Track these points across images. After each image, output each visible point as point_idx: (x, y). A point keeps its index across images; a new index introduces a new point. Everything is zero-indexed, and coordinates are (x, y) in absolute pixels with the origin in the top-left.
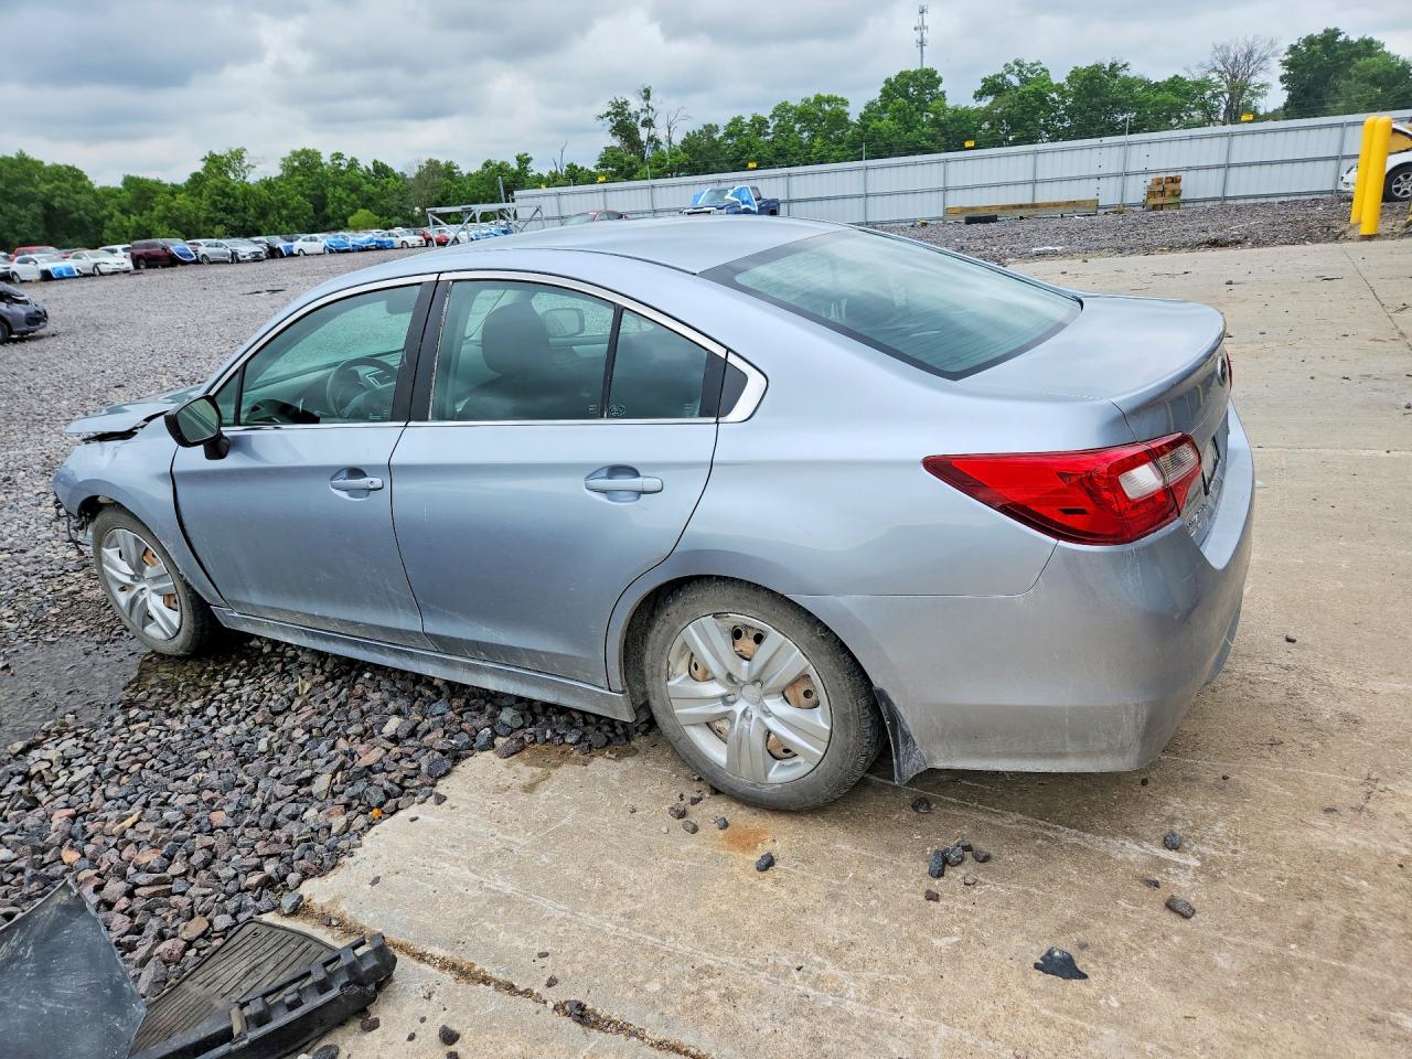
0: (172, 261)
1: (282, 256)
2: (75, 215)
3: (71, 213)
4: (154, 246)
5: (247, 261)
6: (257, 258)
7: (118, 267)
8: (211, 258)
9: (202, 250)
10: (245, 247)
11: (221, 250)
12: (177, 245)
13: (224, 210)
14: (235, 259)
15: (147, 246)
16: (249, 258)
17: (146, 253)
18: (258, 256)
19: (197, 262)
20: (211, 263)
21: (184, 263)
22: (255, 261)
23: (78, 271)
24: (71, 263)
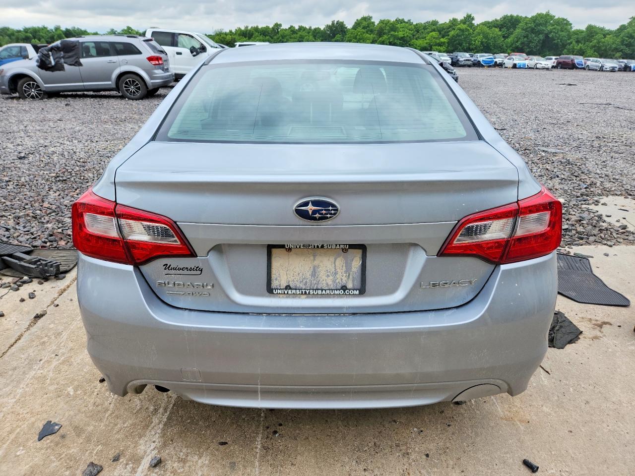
0: (573, 66)
1: (630, 71)
2: (556, 41)
3: (555, 40)
4: (568, 58)
5: (607, 71)
6: (613, 70)
7: (545, 66)
8: (591, 67)
9: (589, 63)
10: (609, 64)
11: (597, 64)
12: (578, 59)
13: (626, 45)
14: (601, 69)
15: (565, 58)
16: (608, 69)
17: (564, 62)
18: (614, 69)
19: (584, 69)
20: (589, 70)
21: (577, 68)
22: (611, 71)
23: (528, 66)
24: (527, 62)
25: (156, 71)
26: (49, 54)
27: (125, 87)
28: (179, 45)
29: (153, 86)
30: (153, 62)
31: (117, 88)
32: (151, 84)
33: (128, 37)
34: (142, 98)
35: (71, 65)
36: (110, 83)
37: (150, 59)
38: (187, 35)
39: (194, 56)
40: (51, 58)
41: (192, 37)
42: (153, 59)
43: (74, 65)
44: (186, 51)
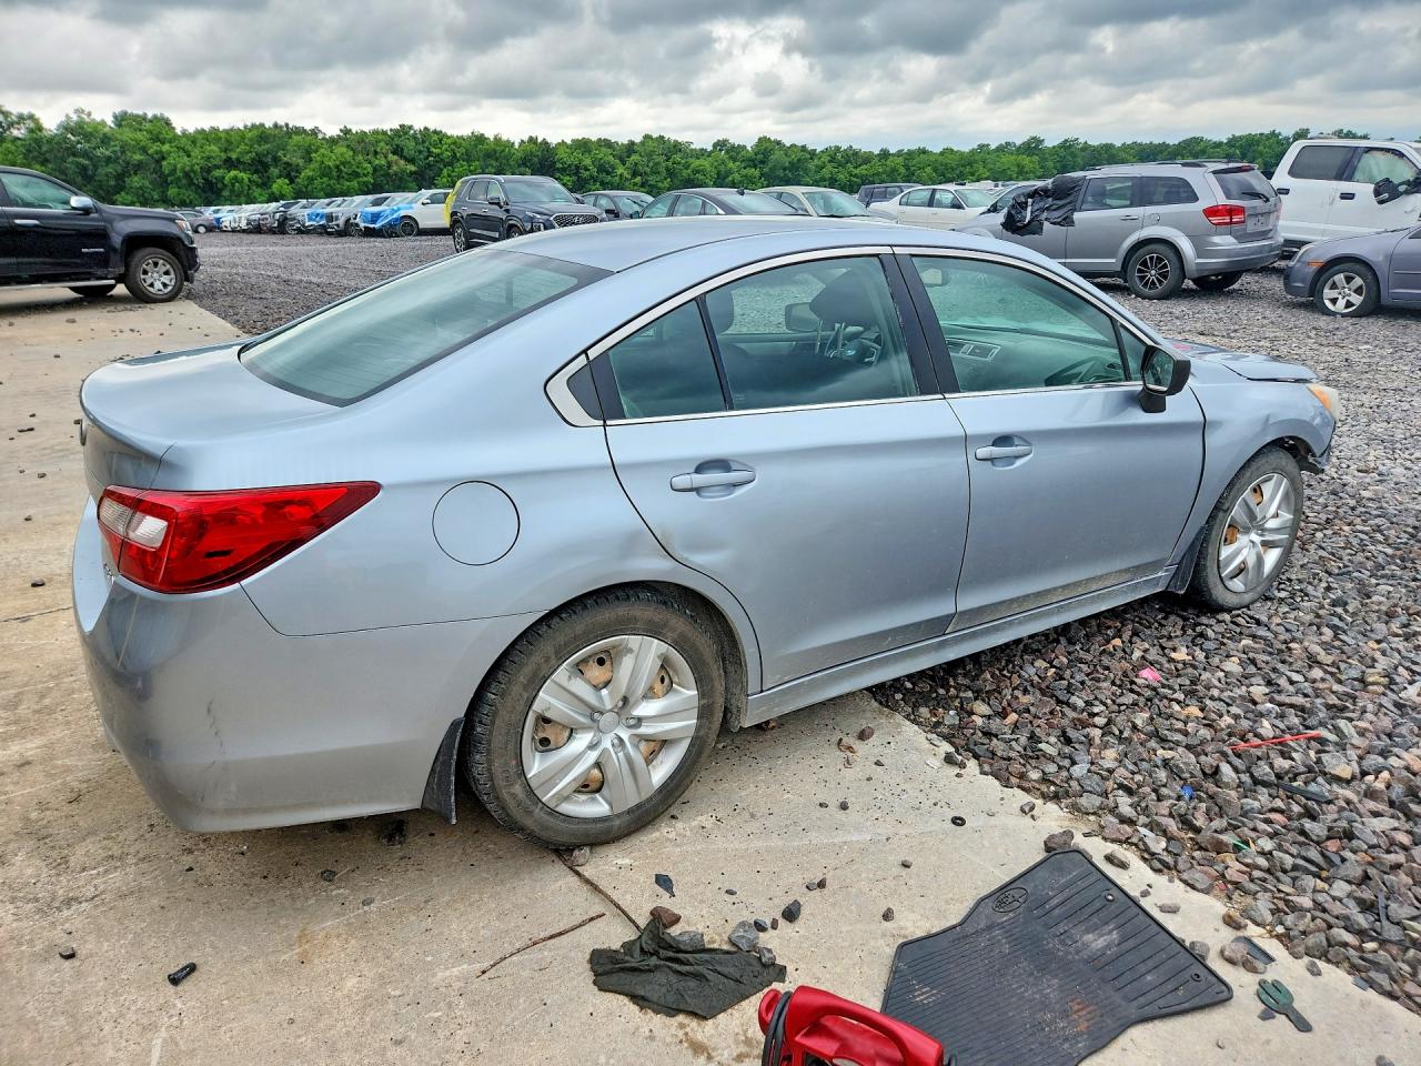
25: (1216, 239)
26: (1026, 203)
27: (1140, 271)
28: (1358, 175)
29: (1197, 270)
30: (1215, 220)
31: (1124, 271)
32: (1194, 268)
33: (1184, 165)
34: (1163, 297)
35: (1054, 223)
36: (1113, 261)
37: (1211, 212)
38: (1388, 150)
39: (1381, 202)
40: (1029, 209)
41: (1401, 155)
42: (1218, 211)
43: (1059, 224)
44: (1364, 190)
